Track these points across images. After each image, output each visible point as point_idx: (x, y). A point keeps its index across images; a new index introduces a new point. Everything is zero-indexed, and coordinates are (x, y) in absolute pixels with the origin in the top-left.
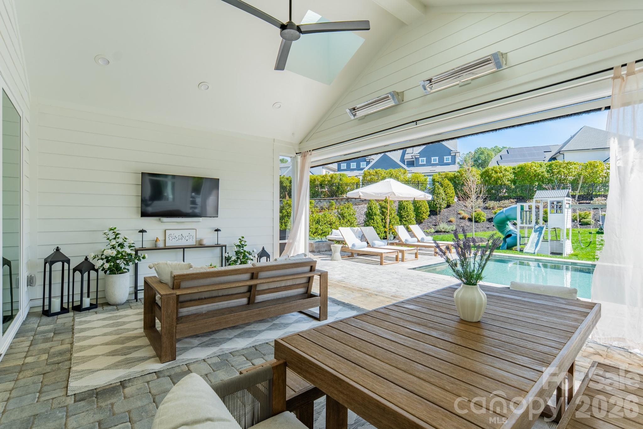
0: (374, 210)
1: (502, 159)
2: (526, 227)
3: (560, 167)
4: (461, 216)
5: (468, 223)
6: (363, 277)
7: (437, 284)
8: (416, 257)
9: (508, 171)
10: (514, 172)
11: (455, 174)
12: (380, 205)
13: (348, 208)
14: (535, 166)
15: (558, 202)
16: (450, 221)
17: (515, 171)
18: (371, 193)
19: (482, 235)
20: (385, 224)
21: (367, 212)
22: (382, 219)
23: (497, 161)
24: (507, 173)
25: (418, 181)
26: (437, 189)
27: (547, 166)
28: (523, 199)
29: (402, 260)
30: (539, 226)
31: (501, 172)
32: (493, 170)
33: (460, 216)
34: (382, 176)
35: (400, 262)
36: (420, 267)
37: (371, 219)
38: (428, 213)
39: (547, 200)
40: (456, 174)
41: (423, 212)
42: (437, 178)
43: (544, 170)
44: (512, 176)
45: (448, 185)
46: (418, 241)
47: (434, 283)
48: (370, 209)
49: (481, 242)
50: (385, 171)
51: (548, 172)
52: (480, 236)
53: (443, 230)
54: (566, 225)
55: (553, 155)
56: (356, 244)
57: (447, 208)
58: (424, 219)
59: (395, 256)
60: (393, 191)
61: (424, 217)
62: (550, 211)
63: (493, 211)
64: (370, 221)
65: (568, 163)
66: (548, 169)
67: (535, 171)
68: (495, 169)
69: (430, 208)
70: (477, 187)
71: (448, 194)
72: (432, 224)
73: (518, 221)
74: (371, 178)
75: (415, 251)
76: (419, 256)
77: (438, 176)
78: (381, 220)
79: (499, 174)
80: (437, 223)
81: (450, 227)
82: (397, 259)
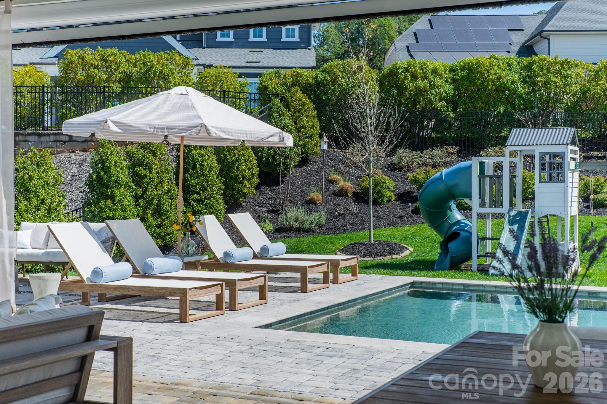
0: (113, 170)
1: (417, 42)
2: (488, 214)
3: (548, 72)
4: (336, 189)
5: (354, 207)
6: (154, 356)
7: (342, 357)
8: (263, 297)
9: (441, 76)
10: (453, 79)
11: (317, 77)
12: (130, 156)
13: (38, 165)
14: (499, 67)
15: (555, 155)
16: (312, 202)
17: (457, 77)
18: (144, 127)
19: (389, 236)
20: (144, 211)
21: (94, 176)
22: (136, 198)
23: (408, 47)
24: (439, 81)
25: (224, 91)
26: (275, 115)
27: (521, 69)
28: (472, 146)
29: (232, 307)
30: (516, 212)
31: (426, 78)
32: (406, 70)
33: (332, 188)
34: (121, 69)
35: (227, 313)
36: (280, 322)
37: (107, 197)
38: (256, 180)
39: (534, 150)
40: (321, 77)
41: (244, 178)
42: (273, 84)
43: (517, 77)
44: (449, 89)
45: (303, 104)
46: (255, 256)
47: (336, 356)
48: (103, 169)
49: (391, 254)
50: (128, 56)
51: (524, 82)
52: (384, 239)
53: (296, 225)
54: (569, 208)
55: (527, 38)
56: (104, 270)
57: (301, 167)
58: (245, 195)
59: (213, 298)
60: (205, 123)
61: (246, 190)
62: (540, 176)
63: (410, 175)
64: (103, 201)
65: (564, 62)
66: (524, 74)
67: (499, 78)
68: (412, 69)
69: (259, 166)
70: (380, 113)
71: (302, 130)
72: (264, 210)
73: (475, 202)
74: (89, 76)
75: (260, 282)
76: (269, 295)
77: (275, 80)
78: (132, 200)
79: (421, 83)
80: (279, 207)
81: (312, 217)
82: (219, 305)
